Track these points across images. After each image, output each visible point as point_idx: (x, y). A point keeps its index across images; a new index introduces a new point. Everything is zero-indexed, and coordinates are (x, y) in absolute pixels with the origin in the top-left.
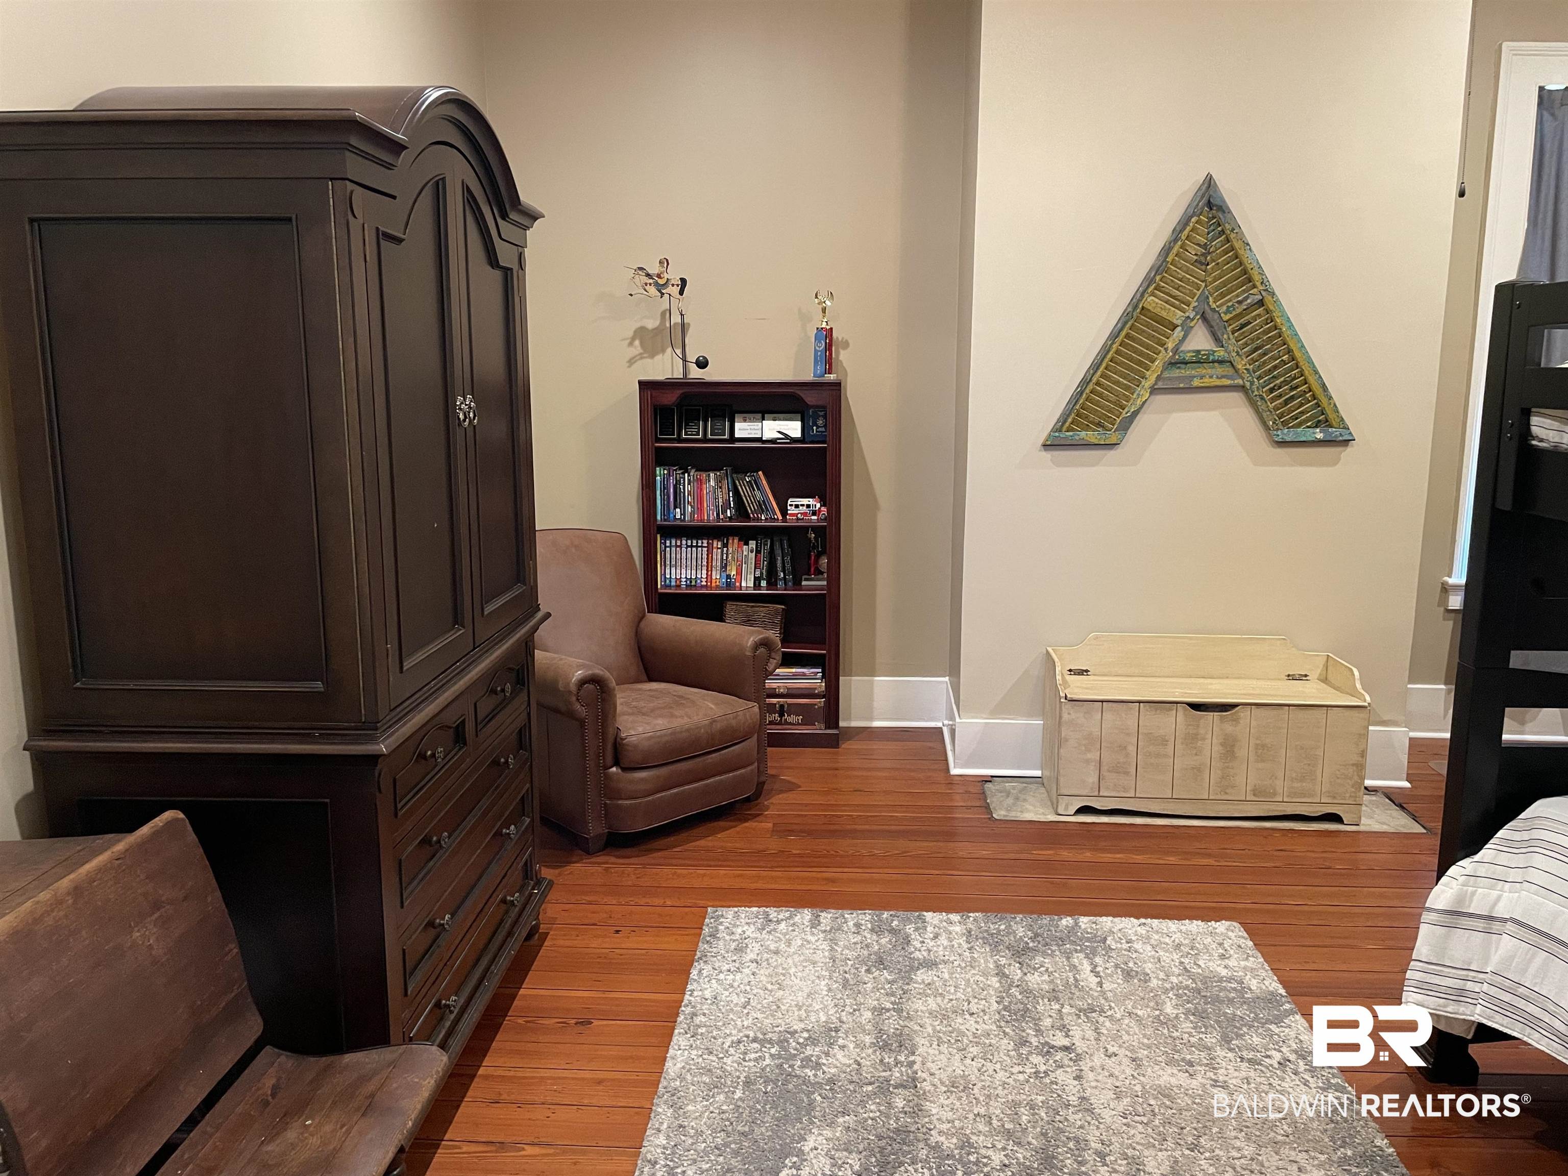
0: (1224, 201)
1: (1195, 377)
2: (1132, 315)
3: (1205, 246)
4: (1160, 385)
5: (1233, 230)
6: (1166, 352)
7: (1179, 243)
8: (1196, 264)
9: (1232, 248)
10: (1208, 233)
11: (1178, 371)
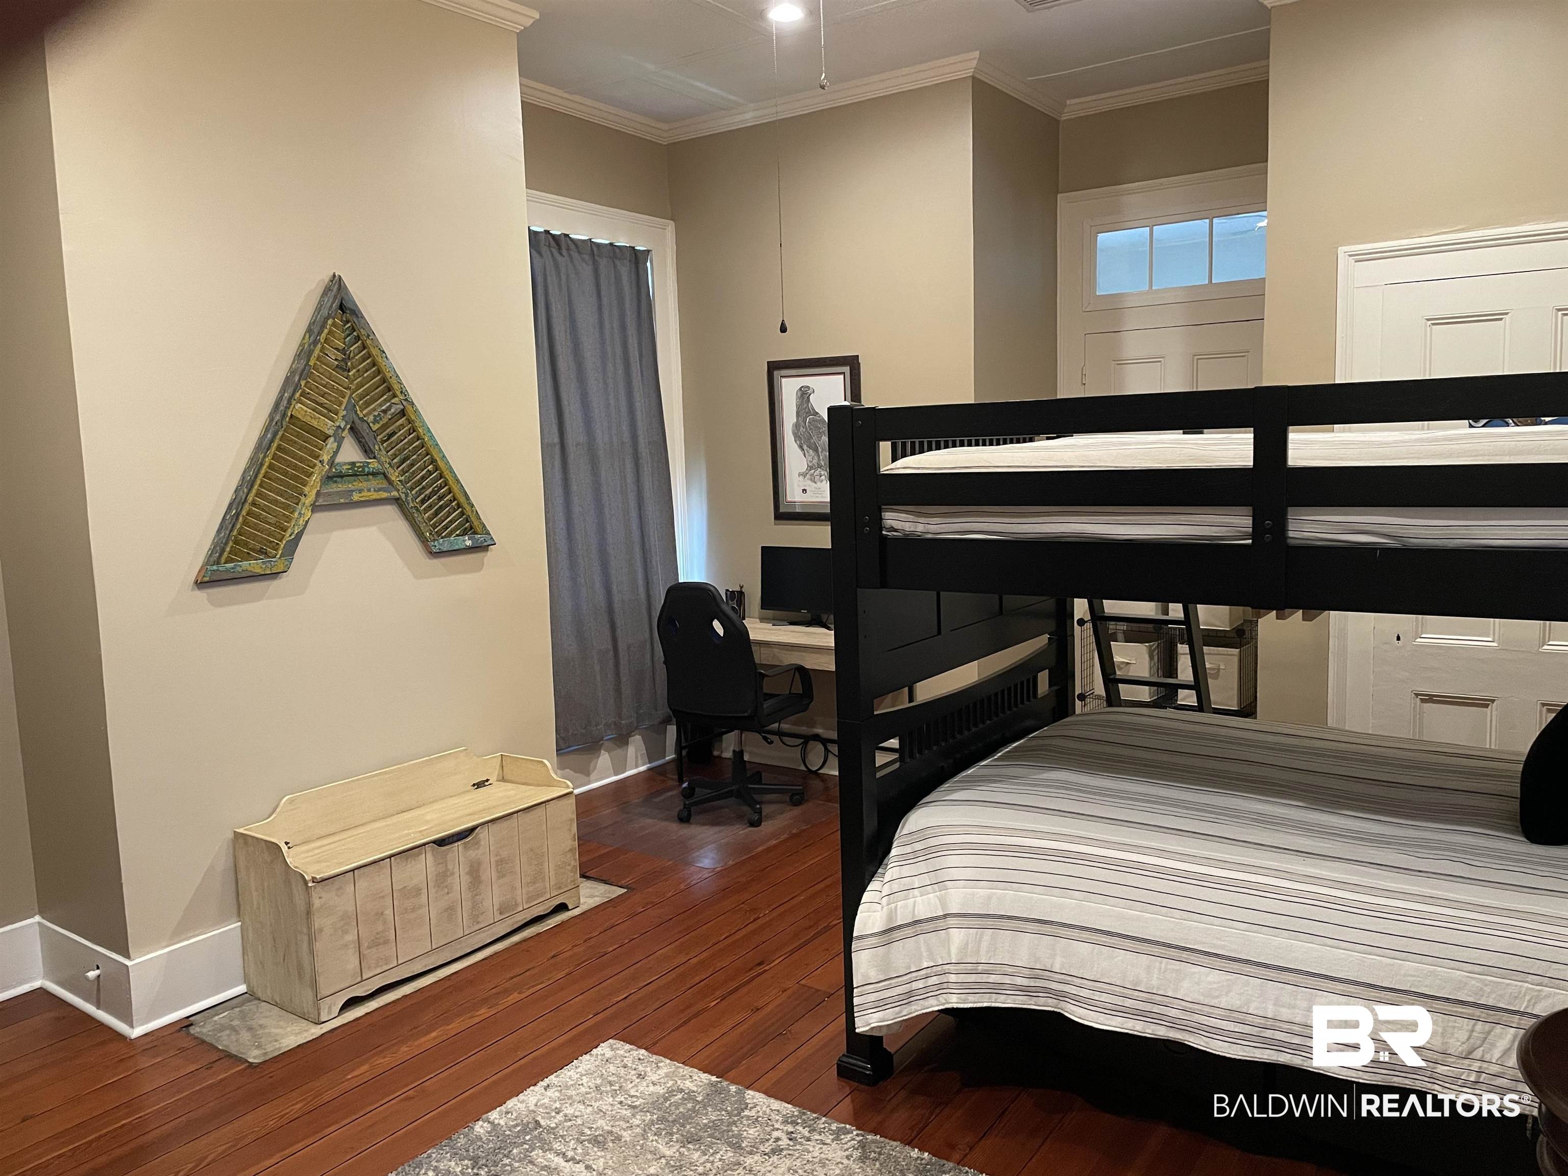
0: (357, 306)
1: (353, 491)
2: (282, 424)
3: (343, 351)
4: (321, 502)
5: (369, 336)
6: (322, 464)
7: (319, 346)
8: (337, 369)
9: (369, 355)
10: (345, 339)
11: (335, 485)
